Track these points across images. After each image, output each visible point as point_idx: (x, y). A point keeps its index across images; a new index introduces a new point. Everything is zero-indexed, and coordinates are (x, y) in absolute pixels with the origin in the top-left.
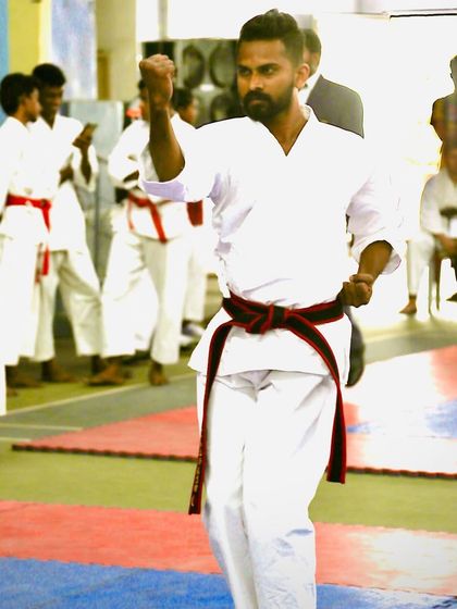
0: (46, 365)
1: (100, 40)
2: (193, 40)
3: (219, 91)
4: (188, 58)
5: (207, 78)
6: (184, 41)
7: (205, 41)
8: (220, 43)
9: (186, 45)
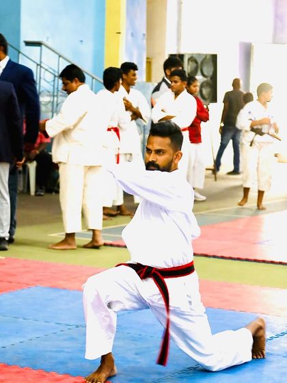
0: (119, 208)
1: (148, 53)
2: (193, 54)
3: (205, 79)
4: (190, 63)
5: (199, 72)
6: (189, 54)
7: (199, 55)
8: (206, 55)
9: (190, 56)
